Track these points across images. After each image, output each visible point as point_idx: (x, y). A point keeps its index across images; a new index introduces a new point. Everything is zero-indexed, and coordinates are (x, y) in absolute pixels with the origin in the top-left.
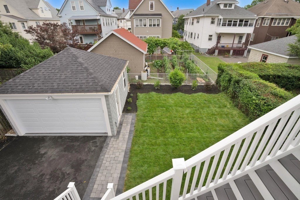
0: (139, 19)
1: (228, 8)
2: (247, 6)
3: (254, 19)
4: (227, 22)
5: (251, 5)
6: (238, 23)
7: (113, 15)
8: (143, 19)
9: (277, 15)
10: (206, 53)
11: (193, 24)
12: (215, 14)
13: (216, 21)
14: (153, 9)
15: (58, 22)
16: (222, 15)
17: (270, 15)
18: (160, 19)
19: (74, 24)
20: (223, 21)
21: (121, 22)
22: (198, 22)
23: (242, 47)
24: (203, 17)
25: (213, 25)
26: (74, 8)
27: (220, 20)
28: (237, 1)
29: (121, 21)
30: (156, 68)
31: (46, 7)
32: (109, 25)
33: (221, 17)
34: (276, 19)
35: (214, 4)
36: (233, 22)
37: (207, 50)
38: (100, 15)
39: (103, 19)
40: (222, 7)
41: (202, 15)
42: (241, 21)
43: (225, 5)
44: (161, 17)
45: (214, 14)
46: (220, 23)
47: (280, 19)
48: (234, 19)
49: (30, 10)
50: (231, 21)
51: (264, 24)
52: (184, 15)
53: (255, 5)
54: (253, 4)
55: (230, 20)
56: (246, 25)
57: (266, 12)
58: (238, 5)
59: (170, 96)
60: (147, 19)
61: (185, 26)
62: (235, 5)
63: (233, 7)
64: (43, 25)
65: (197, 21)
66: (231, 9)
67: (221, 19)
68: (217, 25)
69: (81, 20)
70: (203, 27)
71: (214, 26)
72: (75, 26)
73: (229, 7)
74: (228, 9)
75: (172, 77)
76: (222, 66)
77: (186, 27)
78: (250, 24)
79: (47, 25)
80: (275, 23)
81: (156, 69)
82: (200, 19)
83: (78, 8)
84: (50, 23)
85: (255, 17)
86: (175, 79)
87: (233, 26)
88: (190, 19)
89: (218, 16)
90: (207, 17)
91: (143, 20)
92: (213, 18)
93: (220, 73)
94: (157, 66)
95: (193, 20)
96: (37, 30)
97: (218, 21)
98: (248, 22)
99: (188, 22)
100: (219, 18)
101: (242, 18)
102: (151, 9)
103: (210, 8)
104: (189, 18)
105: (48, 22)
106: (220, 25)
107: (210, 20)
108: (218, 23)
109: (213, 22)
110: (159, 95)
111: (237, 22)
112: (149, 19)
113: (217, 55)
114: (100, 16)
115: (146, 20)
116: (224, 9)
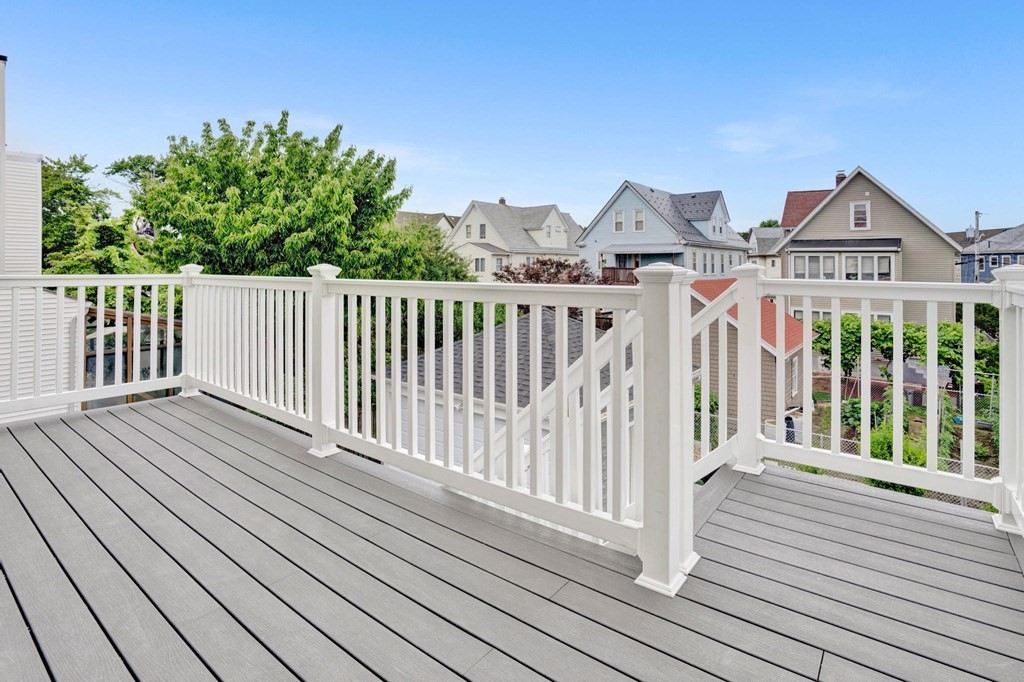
0: (807, 255)
7: (730, 243)
8: (821, 255)
14: (864, 225)
15: (568, 258)
18: (893, 256)
19: (612, 263)
21: (773, 265)
26: (619, 226)
29: (773, 261)
31: (560, 224)
32: (713, 272)
38: (685, 242)
39: (694, 254)
44: (895, 249)
49: (524, 232)
60: (836, 255)
64: (534, 264)
69: (630, 255)
72: (613, 268)
79: (544, 263)
83: (629, 225)
84: (550, 260)
91: (821, 259)
96: (519, 274)
102: (856, 225)
105: (546, 258)
112: (844, 255)
114: (686, 245)
115: (833, 257)
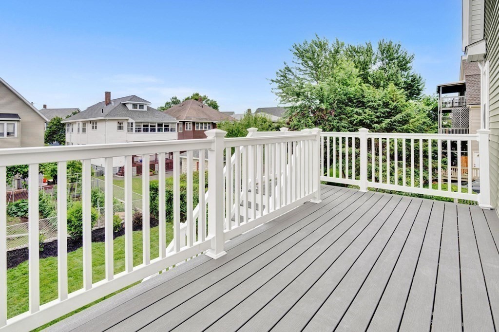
1: (138, 109)
2: (161, 108)
3: (175, 123)
4: (142, 128)
5: (165, 106)
6: (157, 128)
9: (197, 119)
10: (117, 174)
11: (84, 130)
12: (122, 116)
13: (125, 125)
16: (133, 118)
17: (191, 119)
18: (16, 123)
20: (136, 126)
22: (95, 128)
23: (169, 158)
24: (104, 120)
25: (121, 132)
27: (130, 124)
28: (149, 102)
30: (18, 216)
33: (131, 121)
34: (198, 123)
35: (118, 104)
36: (149, 126)
37: (118, 169)
40: (130, 107)
41: (103, 118)
42: (160, 125)
43: (135, 106)
44: (18, 119)
45: (120, 116)
46: (132, 129)
47: (202, 123)
48: (151, 123)
50: (147, 126)
51: (187, 129)
52: (60, 118)
53: (170, 107)
54: (167, 106)
55: (145, 124)
56: (167, 130)
57: (185, 116)
58: (150, 106)
59: (74, 254)
61: (67, 135)
62: (147, 106)
63: (145, 109)
65: (93, 127)
66: (143, 111)
67: (132, 123)
68: (128, 131)
70: (105, 135)
71: (124, 133)
73: (140, 108)
74: (139, 111)
75: (73, 219)
76: (154, 183)
77: (70, 136)
78: (171, 128)
80: (198, 127)
81: (19, 219)
82: (98, 123)
85: (175, 120)
86: (79, 220)
87: (151, 131)
88: (79, 124)
89: (127, 120)
90: (109, 120)
92: (120, 121)
93: (154, 194)
94: (19, 213)
95: (84, 124)
97: (128, 126)
98: (168, 126)
99: (72, 129)
100: (129, 122)
101: (160, 121)
103: (113, 108)
104: (75, 122)
106: (132, 131)
107: (115, 125)
108: (128, 129)
109: (120, 128)
110: (47, 260)
111: (155, 126)
113: (136, 174)
116: (134, 111)
